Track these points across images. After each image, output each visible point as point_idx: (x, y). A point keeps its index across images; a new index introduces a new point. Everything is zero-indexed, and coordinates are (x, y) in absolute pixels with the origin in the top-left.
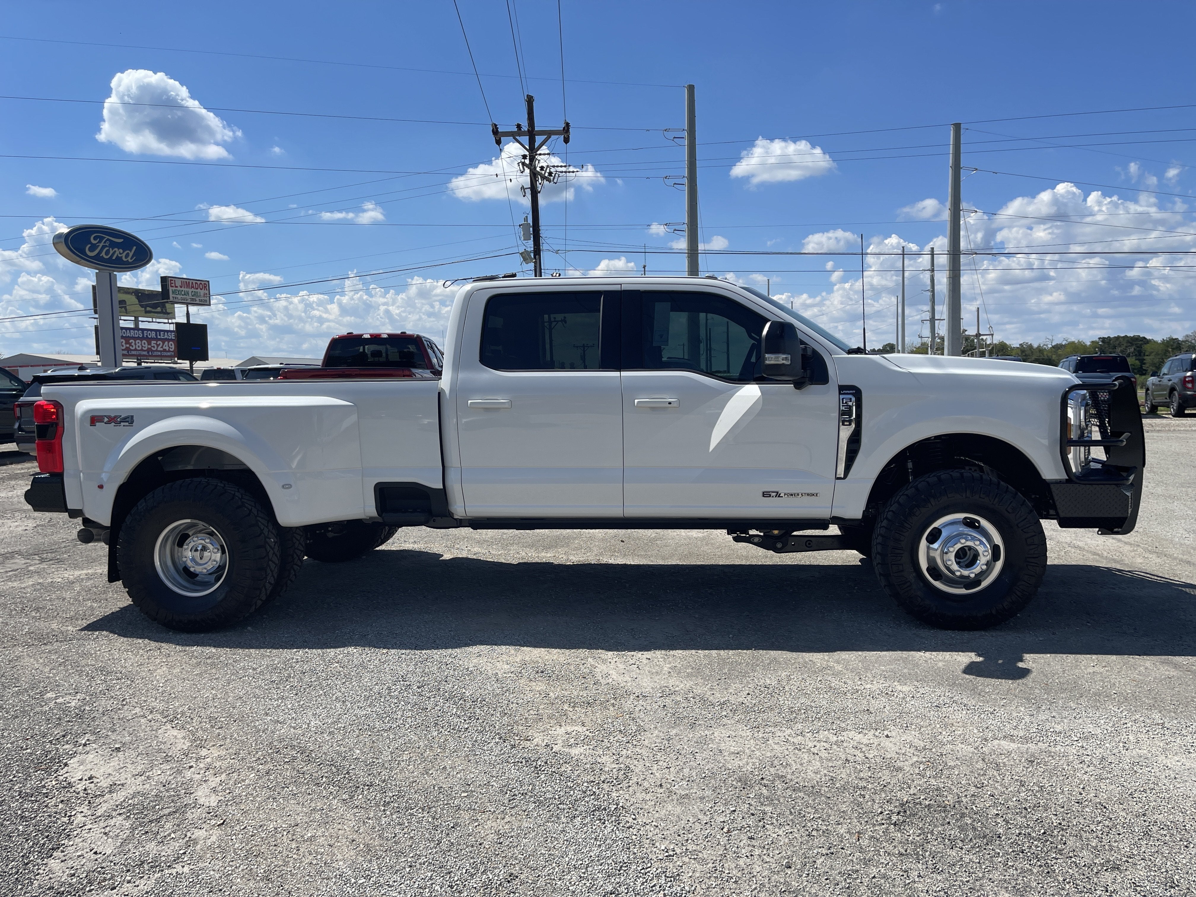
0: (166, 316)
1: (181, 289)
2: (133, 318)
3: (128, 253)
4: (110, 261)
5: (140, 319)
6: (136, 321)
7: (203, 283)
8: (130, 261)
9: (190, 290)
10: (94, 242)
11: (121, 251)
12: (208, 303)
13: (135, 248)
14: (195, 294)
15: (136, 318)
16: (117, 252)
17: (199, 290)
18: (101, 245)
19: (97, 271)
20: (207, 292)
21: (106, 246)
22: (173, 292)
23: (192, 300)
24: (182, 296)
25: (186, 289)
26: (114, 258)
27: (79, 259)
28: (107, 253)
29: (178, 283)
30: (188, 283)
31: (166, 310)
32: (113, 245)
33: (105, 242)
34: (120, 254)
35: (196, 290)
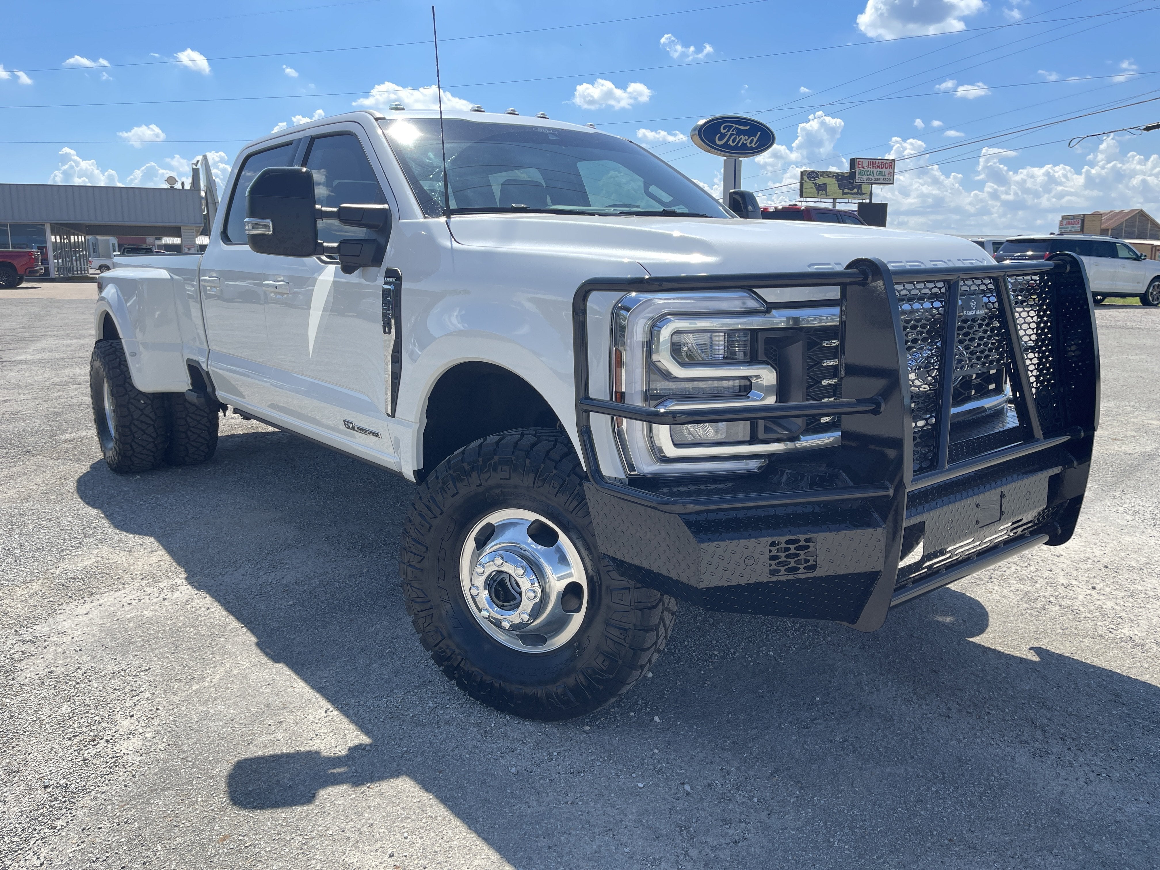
0: (861, 196)
1: (867, 170)
2: (832, 200)
3: (753, 140)
4: (736, 148)
5: (838, 200)
6: (834, 203)
7: (889, 161)
8: (754, 146)
9: (875, 170)
10: (723, 131)
11: (747, 137)
12: (891, 182)
13: (759, 133)
14: (880, 174)
15: (835, 199)
16: (743, 139)
17: (884, 169)
18: (729, 133)
19: (726, 158)
20: (892, 171)
21: (734, 134)
22: (859, 173)
23: (876, 180)
24: (867, 177)
25: (872, 170)
26: (739, 145)
27: (709, 148)
28: (733, 142)
29: (865, 163)
30: (875, 163)
31: (861, 191)
32: (740, 132)
33: (733, 131)
34: (746, 140)
35: (881, 170)
